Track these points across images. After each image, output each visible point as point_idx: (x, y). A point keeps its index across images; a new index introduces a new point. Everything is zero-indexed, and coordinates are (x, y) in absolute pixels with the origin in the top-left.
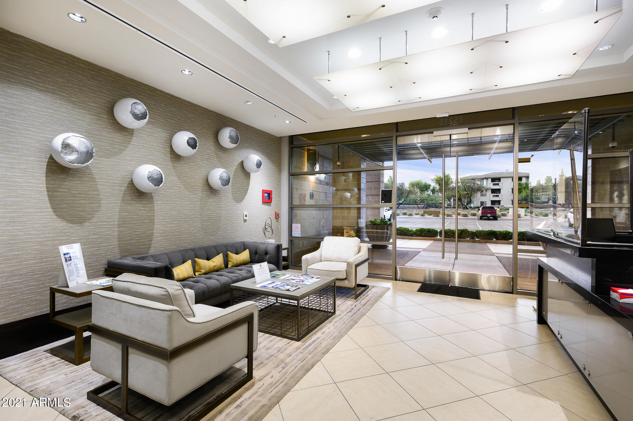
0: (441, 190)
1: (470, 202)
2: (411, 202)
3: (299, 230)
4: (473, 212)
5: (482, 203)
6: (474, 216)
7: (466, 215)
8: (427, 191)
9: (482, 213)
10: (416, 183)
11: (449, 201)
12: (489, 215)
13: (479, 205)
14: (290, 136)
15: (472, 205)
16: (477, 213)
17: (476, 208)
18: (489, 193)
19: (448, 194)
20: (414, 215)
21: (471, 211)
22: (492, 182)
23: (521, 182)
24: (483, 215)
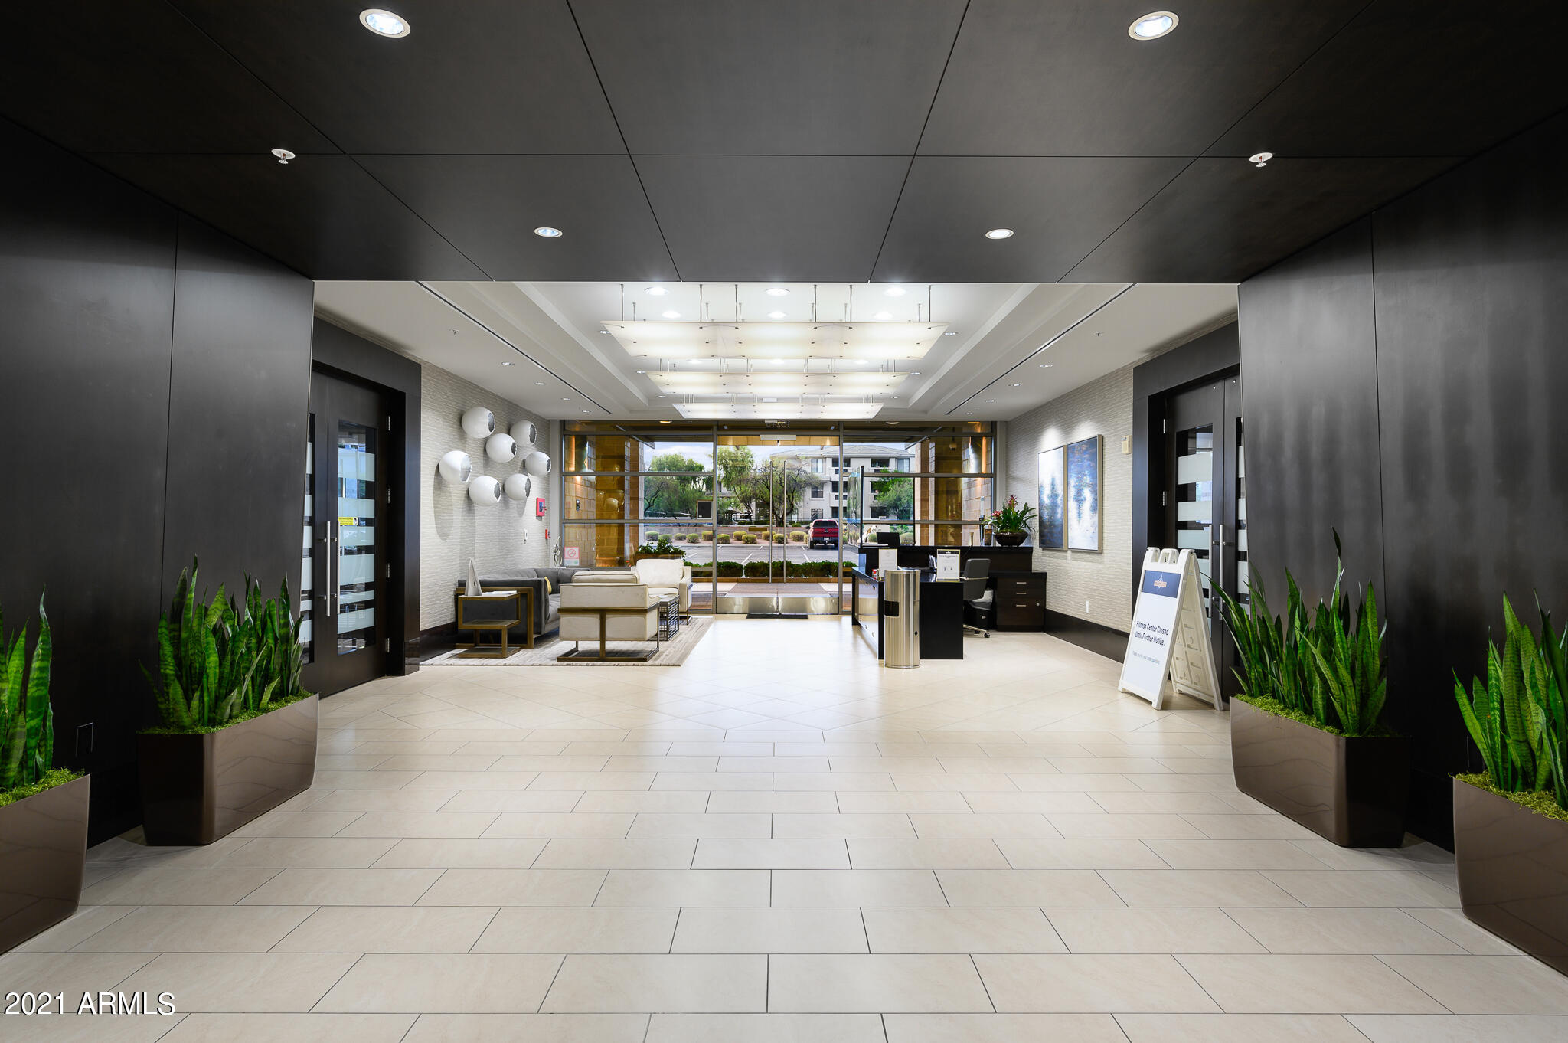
0: (728, 481)
1: (791, 510)
2: (662, 508)
3: (577, 556)
4: (797, 532)
5: (814, 516)
6: (798, 541)
7: (783, 538)
8: (695, 482)
9: (815, 534)
10: (669, 460)
11: (748, 507)
12: (828, 539)
13: (809, 517)
14: (561, 420)
15: (795, 518)
16: (805, 536)
17: (802, 523)
18: (828, 490)
19: (745, 491)
20: (673, 540)
21: (793, 530)
22: (833, 466)
23: (887, 468)
24: (817, 539)
